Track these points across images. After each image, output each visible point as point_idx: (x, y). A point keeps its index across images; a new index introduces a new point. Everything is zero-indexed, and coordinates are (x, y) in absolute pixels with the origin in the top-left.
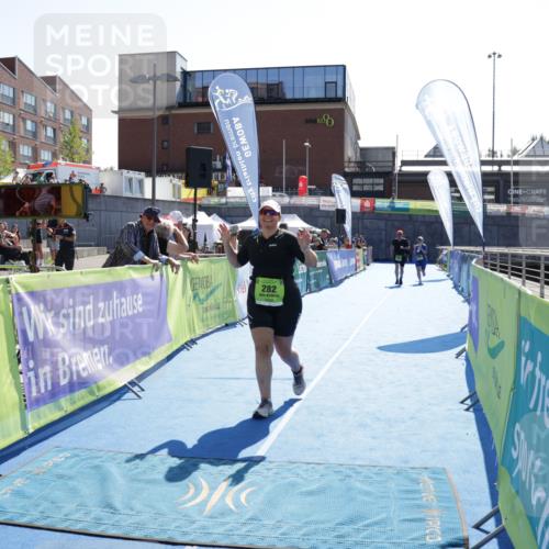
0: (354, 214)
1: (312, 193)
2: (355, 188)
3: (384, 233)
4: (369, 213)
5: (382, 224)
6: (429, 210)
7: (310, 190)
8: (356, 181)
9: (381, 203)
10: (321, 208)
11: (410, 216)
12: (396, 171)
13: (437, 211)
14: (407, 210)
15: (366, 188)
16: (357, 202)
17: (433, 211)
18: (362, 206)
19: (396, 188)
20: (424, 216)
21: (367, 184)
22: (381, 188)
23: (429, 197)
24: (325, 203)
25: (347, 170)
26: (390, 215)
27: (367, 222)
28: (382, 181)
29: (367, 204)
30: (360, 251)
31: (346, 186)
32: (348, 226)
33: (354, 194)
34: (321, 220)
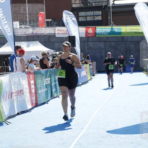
0: (81, 38)
1: (49, 25)
2: (81, 19)
3: (104, 51)
4: (92, 37)
5: (102, 45)
6: (136, 33)
7: (47, 22)
8: (81, 14)
9: (101, 30)
10: (57, 36)
11: (122, 37)
12: (111, 5)
13: (142, 33)
14: (120, 33)
15: (89, 19)
16: (83, 29)
17: (139, 33)
18: (87, 32)
19: (110, 17)
20: (132, 37)
21: (89, 15)
22: (100, 18)
23: (136, 22)
24: (59, 31)
25: (74, 6)
26: (107, 38)
27: (91, 44)
28: (100, 13)
29: (90, 31)
30: (88, 65)
31: (74, 19)
32: (78, 48)
33: (80, 24)
34: (57, 45)
